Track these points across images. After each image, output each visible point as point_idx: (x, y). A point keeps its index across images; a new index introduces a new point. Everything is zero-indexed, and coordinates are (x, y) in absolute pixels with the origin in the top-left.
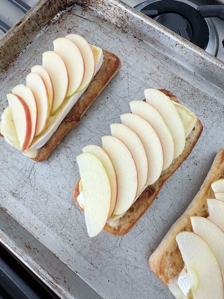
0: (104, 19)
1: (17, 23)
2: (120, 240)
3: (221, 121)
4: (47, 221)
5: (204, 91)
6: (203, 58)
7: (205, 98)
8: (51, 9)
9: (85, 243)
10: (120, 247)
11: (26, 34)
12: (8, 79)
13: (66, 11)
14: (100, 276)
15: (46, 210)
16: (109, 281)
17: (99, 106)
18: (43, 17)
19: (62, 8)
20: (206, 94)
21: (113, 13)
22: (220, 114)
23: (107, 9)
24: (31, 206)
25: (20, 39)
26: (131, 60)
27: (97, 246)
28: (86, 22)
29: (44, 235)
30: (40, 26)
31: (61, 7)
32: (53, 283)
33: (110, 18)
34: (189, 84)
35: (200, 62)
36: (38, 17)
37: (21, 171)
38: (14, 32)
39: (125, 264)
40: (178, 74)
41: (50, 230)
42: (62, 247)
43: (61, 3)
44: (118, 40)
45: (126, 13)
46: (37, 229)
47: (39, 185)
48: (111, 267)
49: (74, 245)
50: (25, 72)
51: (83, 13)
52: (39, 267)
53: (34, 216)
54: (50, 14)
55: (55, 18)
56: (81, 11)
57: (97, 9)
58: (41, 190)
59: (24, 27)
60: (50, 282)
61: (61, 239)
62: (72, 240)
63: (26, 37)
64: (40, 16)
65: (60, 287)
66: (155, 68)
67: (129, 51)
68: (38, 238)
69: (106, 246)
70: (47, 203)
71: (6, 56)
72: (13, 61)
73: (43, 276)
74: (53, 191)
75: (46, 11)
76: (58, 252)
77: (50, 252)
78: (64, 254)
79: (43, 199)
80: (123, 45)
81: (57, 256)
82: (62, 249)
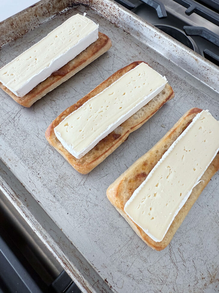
0: (102, 17)
1: (32, 5)
2: (85, 179)
3: (187, 97)
4: (21, 155)
5: (176, 74)
6: (175, 46)
7: (176, 78)
8: (61, 3)
9: (52, 178)
10: (84, 185)
11: (37, 16)
12: (15, 46)
13: (72, 8)
14: (61, 208)
15: (22, 146)
16: (68, 214)
17: (87, 74)
18: (53, 7)
20: (177, 76)
21: (109, 11)
22: (187, 91)
23: (105, 8)
24: (9, 141)
25: (32, 19)
26: (119, 46)
27: (63, 182)
29: (16, 166)
30: (50, 13)
31: (69, 4)
32: (13, 196)
33: (107, 16)
34: (164, 67)
35: (173, 50)
36: (49, 5)
37: (8, 113)
38: (28, 12)
40: (155, 59)
41: (22, 163)
42: (30, 178)
43: (69, 1)
44: (110, 31)
45: (118, 11)
46: (10, 160)
47: (21, 126)
48: (73, 202)
49: (41, 178)
50: (30, 43)
51: (86, 11)
52: (4, 182)
53: (10, 150)
54: (59, 7)
55: (63, 11)
56: (84, 10)
57: (97, 9)
58: (22, 130)
59: (36, 9)
60: (11, 195)
61: (30, 172)
62: (41, 173)
63: (37, 18)
64: (51, 6)
65: (19, 201)
66: (137, 53)
67: (118, 39)
68: (10, 168)
69: (71, 183)
70: (24, 141)
71: (17, 28)
72: (22, 35)
73: (6, 189)
74: (32, 132)
75: (56, 4)
76: (25, 182)
77: (17, 180)
78: (31, 184)
79: (22, 137)
80: (114, 35)
81: (24, 185)
82: (29, 180)
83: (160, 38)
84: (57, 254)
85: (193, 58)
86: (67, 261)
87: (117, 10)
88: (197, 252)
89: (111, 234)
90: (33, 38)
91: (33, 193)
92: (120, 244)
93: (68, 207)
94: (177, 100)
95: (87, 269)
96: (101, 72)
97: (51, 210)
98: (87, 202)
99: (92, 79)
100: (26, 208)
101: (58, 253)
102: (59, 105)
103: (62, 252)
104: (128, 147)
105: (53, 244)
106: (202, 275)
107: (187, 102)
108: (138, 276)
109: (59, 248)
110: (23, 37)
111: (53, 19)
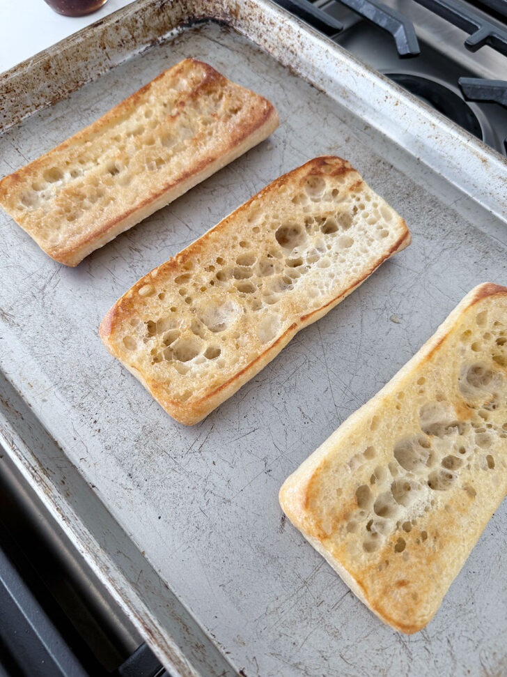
0: (259, 50)
1: (94, 21)
2: (204, 439)
3: (459, 250)
4: (56, 377)
5: (433, 192)
6: (434, 125)
7: (433, 204)
8: (164, 16)
9: (126, 432)
10: (200, 452)
11: (105, 48)
12: (52, 118)
13: (190, 28)
14: (143, 504)
15: (60, 356)
16: (160, 518)
17: (217, 188)
18: (145, 26)
19: (185, 22)
20: (436, 199)
21: (276, 37)
22: (459, 237)
23: (267, 30)
24: (31, 341)
25: (93, 54)
26: (297, 121)
27: (151, 442)
28: (223, 51)
29: (44, 401)
30: (136, 42)
31: (182, 20)
32: (36, 472)
33: (270, 50)
34: (404, 175)
35: (428, 135)
36: (135, 23)
37: (30, 276)
38: (85, 38)
39: (204, 489)
40: (385, 156)
41: (58, 395)
42: (75, 431)
43: (183, 12)
44: (278, 85)
45: (299, 36)
46: (32, 386)
47: (59, 307)
48: (173, 491)
49: (101, 432)
50: (87, 112)
51: (222, 36)
53: (32, 362)
54: (158, 27)
55: (167, 35)
56: (218, 33)
57: (248, 31)
58: (61, 317)
59: (104, 32)
60: (30, 468)
62: (100, 421)
63: (105, 53)
64: (139, 23)
65: (49, 483)
66: (340, 140)
67: (296, 105)
68: (30, 405)
69: (170, 446)
70: (66, 342)
71: (59, 75)
72: (70, 92)
73: (19, 453)
74: (84, 321)
75: (151, 17)
76: (64, 438)
77: (46, 434)
78: (76, 445)
79: (59, 334)
80: (286, 95)
81: (60, 446)
82: (73, 434)
83: (397, 104)
84: (131, 609)
85: (475, 156)
86: (153, 626)
87: (296, 35)
88: (459, 620)
89: (259, 571)
90: (94, 101)
91: (82, 466)
92: (278, 594)
93: (161, 502)
94: (432, 257)
95: (199, 645)
96: (251, 185)
97: (120, 508)
98: (205, 491)
99: (228, 202)
100: (64, 500)
101: (134, 606)
102: (149, 261)
103: (143, 604)
104: (307, 366)
105: (123, 586)
106: (467, 673)
107: (457, 262)
108: (317, 667)
109: (136, 596)
110: (72, 96)
111: (143, 56)
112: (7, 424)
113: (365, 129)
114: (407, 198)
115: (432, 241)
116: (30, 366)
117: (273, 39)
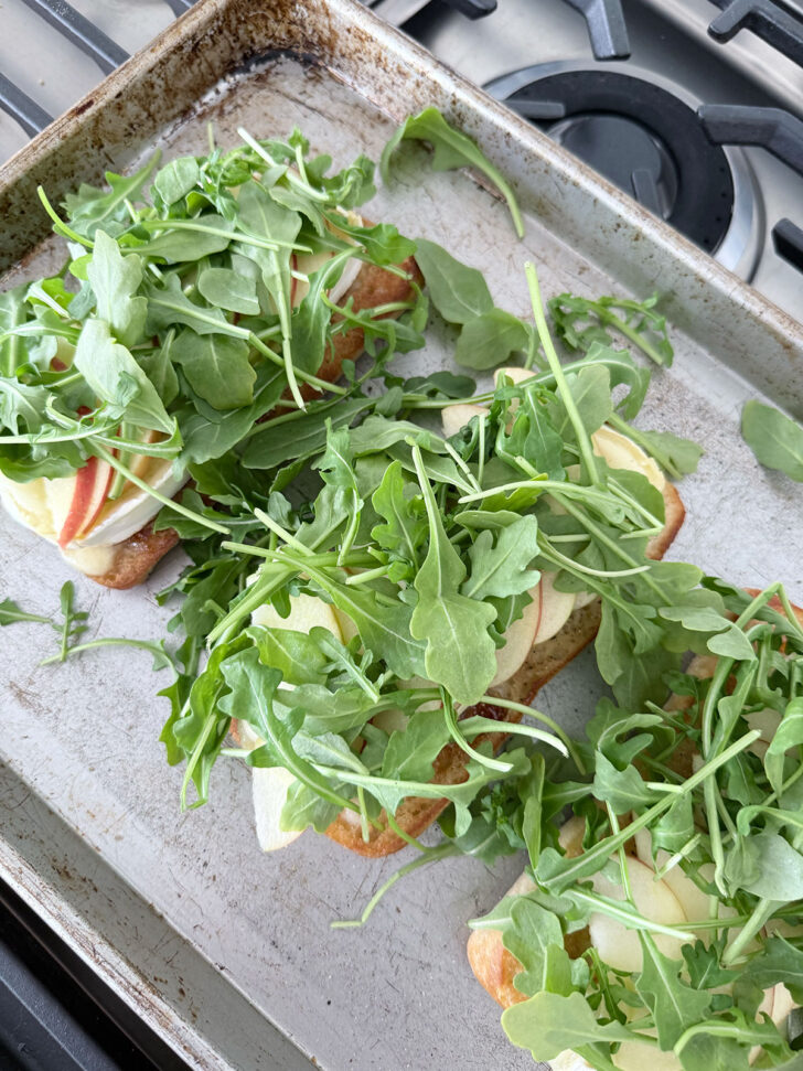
0: (379, 117)
1: (78, 104)
2: (378, 873)
3: (746, 498)
4: (129, 795)
5: (700, 391)
6: (701, 280)
7: (701, 414)
8: (199, 65)
9: (255, 875)
11: (102, 146)
13: (247, 75)
14: (302, 986)
15: (128, 758)
16: (329, 1003)
18: (168, 91)
19: (237, 65)
20: (707, 403)
21: (410, 98)
22: (746, 473)
23: (393, 83)
24: (78, 737)
25: (82, 161)
27: (296, 888)
28: (314, 122)
29: (119, 838)
30: (155, 121)
31: (233, 62)
32: (140, 993)
33: (400, 117)
35: (691, 294)
36: (149, 90)
38: (65, 137)
39: (388, 952)
41: (141, 827)
42: (177, 883)
43: (232, 48)
44: (421, 191)
45: (454, 103)
46: (94, 816)
47: (110, 670)
48: (340, 959)
49: (217, 879)
51: (309, 88)
52: (98, 939)
53: (86, 774)
54: (191, 85)
55: (210, 97)
56: (300, 82)
57: (356, 78)
58: (116, 688)
59: (98, 118)
60: (131, 989)
61: (174, 857)
62: (212, 862)
63: (102, 155)
64: (157, 87)
65: (164, 1007)
67: (456, 232)
68: (97, 848)
69: (328, 890)
70: (133, 732)
71: (27, 214)
73: (108, 967)
75: (178, 71)
76: (161, 897)
77: (135, 897)
78: (183, 905)
79: (120, 719)
80: (438, 211)
81: (159, 910)
82: (175, 889)
85: (772, 338)
91: (199, 939)
93: (325, 980)
98: (391, 955)
100: (191, 1030)
107: (744, 520)
111: (171, 143)
112: (78, 919)
113: (580, 273)
114: (658, 406)
115: (703, 486)
116: (83, 782)
117: (404, 100)
